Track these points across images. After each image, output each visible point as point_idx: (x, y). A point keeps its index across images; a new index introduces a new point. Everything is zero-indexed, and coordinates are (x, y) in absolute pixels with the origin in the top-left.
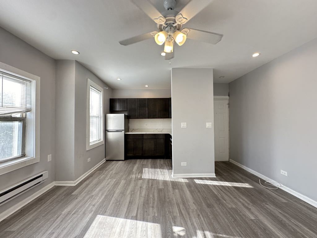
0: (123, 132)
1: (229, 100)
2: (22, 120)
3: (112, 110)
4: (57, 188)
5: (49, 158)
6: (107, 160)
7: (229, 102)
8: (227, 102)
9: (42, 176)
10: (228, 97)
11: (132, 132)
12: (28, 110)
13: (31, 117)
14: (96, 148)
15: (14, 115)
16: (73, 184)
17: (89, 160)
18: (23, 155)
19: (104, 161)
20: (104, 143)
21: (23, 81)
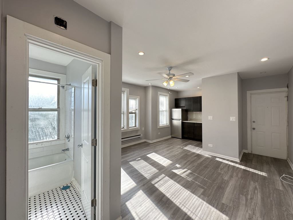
0: (181, 120)
1: (288, 92)
2: (135, 113)
3: (177, 106)
4: (145, 142)
5: (143, 129)
6: (172, 137)
7: (288, 94)
8: (285, 94)
9: (140, 135)
10: (287, 89)
11: (190, 121)
12: (136, 110)
13: (137, 112)
14: (164, 128)
15: (133, 112)
16: (150, 142)
17: (159, 133)
18: (135, 126)
19: (170, 137)
20: (169, 126)
21: (135, 99)
